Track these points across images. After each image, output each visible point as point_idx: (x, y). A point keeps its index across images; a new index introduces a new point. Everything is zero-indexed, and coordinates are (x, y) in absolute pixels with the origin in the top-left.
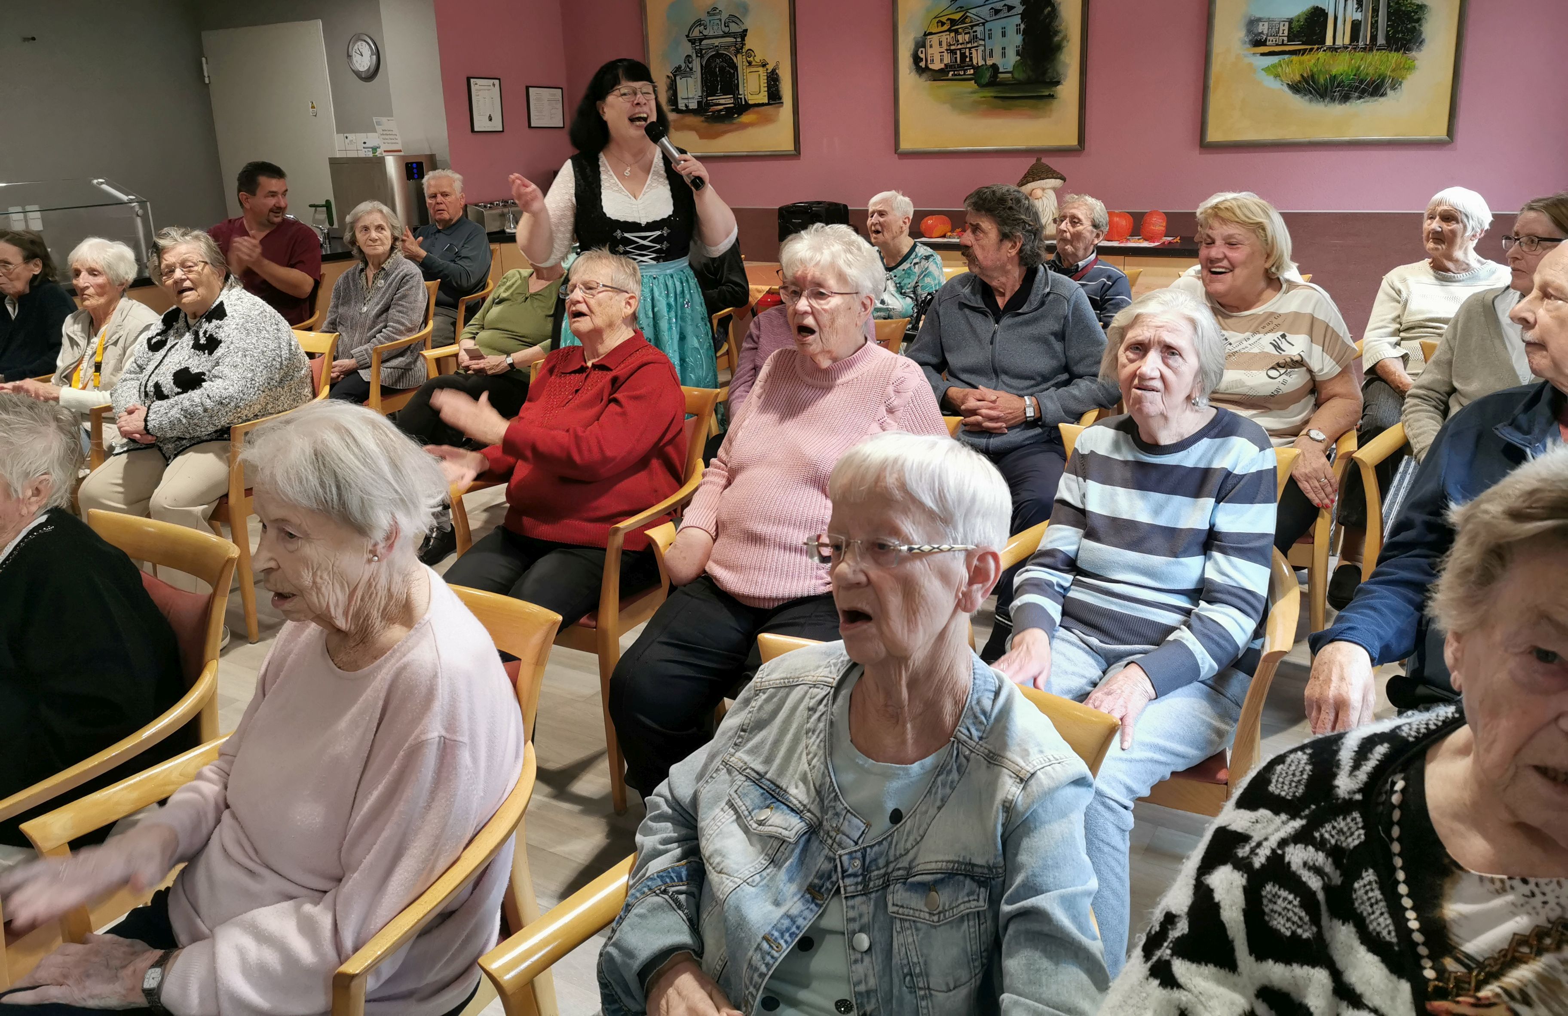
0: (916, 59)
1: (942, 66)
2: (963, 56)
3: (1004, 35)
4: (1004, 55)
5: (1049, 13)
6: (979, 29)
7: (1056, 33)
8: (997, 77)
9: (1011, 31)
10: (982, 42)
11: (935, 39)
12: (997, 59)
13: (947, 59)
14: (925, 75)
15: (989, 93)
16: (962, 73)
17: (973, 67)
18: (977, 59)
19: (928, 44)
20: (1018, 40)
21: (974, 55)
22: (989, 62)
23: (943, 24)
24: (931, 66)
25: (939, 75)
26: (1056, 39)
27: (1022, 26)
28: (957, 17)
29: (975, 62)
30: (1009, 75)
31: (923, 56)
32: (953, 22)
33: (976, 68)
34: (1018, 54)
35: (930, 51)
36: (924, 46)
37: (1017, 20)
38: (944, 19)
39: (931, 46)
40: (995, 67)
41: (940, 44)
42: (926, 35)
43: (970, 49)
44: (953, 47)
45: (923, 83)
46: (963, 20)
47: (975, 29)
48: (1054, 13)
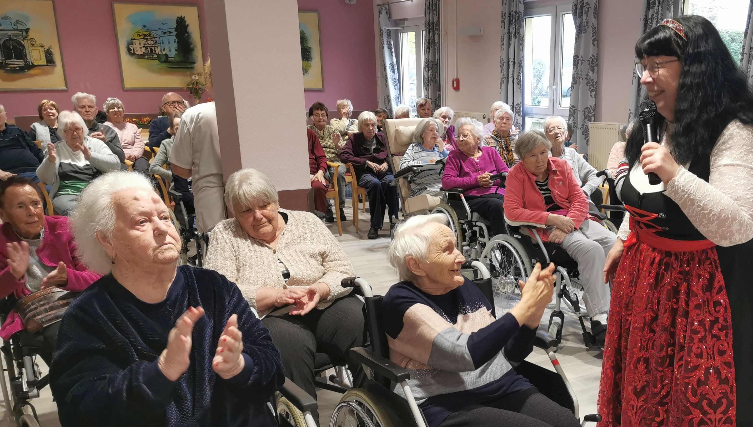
0: (129, 50)
1: (142, 53)
2: (151, 50)
3: (169, 43)
4: (170, 50)
5: (187, 36)
6: (158, 40)
7: (191, 44)
8: (168, 59)
9: (172, 42)
10: (159, 45)
11: (137, 42)
12: (167, 52)
13: (144, 50)
14: (133, 56)
15: (165, 65)
16: (152, 56)
17: (157, 54)
18: (158, 51)
19: (134, 44)
20: (176, 45)
21: (156, 49)
22: (164, 53)
23: (140, 36)
24: (136, 53)
25: (141, 57)
26: (192, 46)
27: (177, 40)
28: (147, 33)
29: (157, 53)
30: (173, 59)
31: (132, 48)
32: (145, 35)
33: (158, 55)
34: (176, 50)
35: (135, 46)
36: (132, 44)
37: (174, 37)
38: (141, 34)
39: (135, 44)
40: (166, 55)
41: (140, 44)
42: (132, 39)
43: (154, 47)
44: (146, 46)
45: (133, 59)
46: (150, 35)
47: (156, 39)
48: (189, 36)
